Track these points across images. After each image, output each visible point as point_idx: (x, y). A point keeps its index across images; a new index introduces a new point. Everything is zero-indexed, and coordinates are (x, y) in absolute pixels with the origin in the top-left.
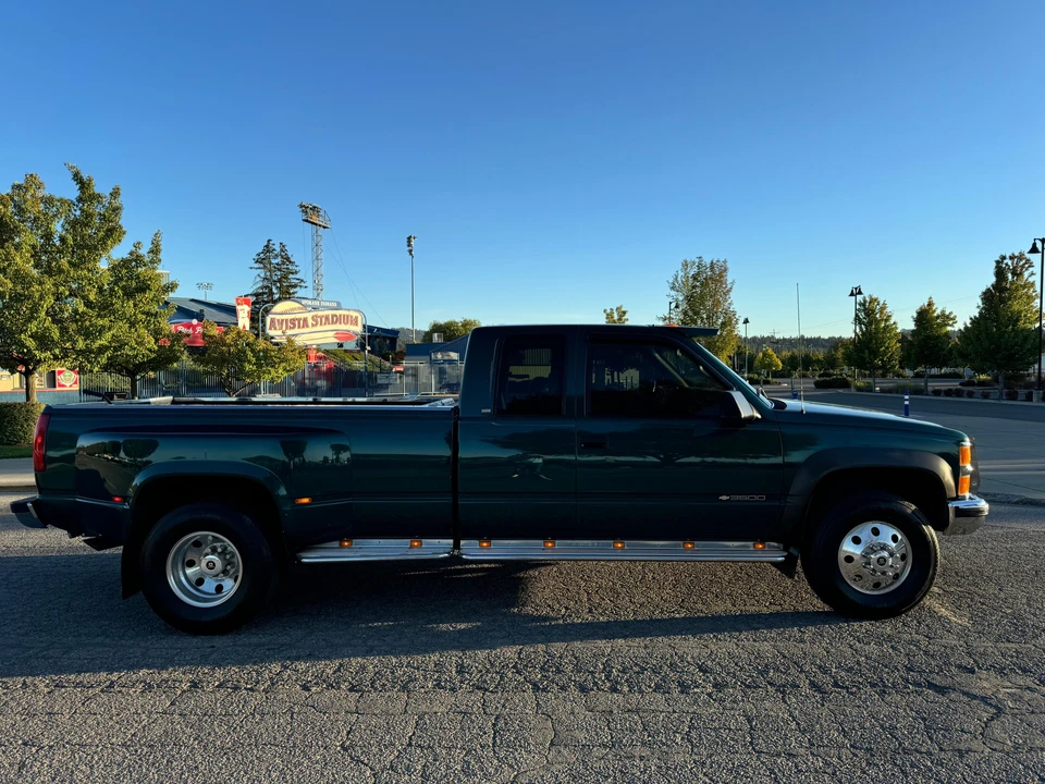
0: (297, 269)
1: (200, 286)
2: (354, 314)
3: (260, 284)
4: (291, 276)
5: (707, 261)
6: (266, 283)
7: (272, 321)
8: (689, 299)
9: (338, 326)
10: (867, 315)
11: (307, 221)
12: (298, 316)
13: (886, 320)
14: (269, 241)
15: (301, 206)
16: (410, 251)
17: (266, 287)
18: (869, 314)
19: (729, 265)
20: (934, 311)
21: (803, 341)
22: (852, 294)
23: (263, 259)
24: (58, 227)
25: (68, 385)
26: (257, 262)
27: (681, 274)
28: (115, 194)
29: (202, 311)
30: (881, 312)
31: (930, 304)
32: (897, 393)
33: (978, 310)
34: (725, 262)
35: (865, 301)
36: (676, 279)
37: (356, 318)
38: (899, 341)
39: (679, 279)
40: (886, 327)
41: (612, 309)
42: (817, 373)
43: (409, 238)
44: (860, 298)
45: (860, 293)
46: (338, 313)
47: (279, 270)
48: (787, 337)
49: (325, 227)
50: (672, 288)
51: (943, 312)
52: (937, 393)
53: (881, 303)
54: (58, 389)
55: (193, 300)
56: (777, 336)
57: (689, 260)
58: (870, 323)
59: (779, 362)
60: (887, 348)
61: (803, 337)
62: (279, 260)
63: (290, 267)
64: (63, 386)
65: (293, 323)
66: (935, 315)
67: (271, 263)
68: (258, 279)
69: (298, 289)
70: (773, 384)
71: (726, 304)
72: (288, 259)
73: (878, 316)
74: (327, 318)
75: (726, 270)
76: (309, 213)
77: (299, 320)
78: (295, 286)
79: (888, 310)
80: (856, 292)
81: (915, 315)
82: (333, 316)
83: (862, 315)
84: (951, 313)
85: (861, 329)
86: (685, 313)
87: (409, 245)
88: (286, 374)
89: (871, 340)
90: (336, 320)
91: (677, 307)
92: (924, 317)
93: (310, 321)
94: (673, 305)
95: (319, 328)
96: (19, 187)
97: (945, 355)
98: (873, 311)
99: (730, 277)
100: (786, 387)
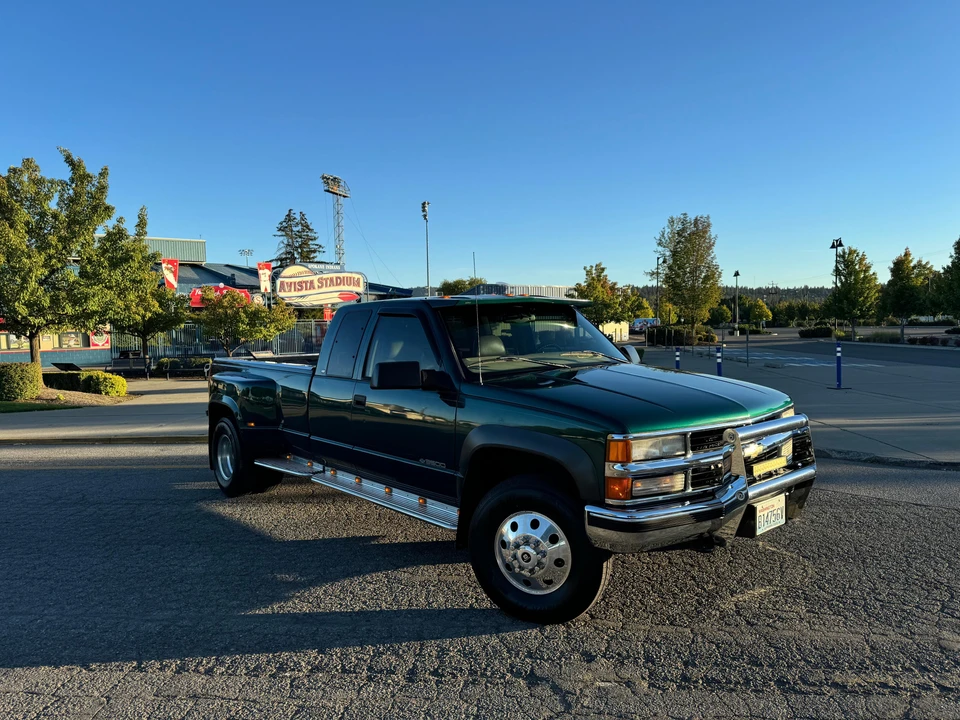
0: (316, 235)
1: (242, 252)
2: (356, 276)
3: (284, 250)
4: (311, 242)
5: (691, 217)
6: (289, 249)
7: (282, 283)
8: (674, 253)
9: (342, 288)
10: (847, 266)
11: (328, 191)
12: (305, 279)
13: (865, 271)
14: (290, 211)
15: (323, 178)
16: (425, 216)
17: (289, 253)
18: (849, 265)
19: (711, 221)
20: (911, 261)
21: (806, 291)
22: (833, 247)
23: (285, 228)
24: (52, 205)
25: (100, 344)
26: (280, 230)
27: (668, 230)
28: (103, 174)
29: (233, 275)
30: (860, 263)
31: (907, 254)
32: (874, 341)
33: (951, 260)
34: (708, 217)
35: (844, 253)
36: (663, 235)
37: (358, 279)
38: (878, 291)
39: (666, 235)
40: (865, 277)
41: (592, 267)
42: (814, 322)
43: (424, 204)
44: (840, 249)
45: (841, 245)
46: (341, 275)
47: (300, 237)
48: (791, 287)
49: (344, 197)
50: (659, 244)
51: (920, 262)
52: (912, 341)
53: (861, 254)
54: (92, 347)
55: (227, 266)
56: (782, 287)
57: (675, 217)
58: (850, 274)
59: (770, 313)
60: (866, 298)
61: (806, 287)
62: (299, 228)
63: (309, 234)
64: (97, 345)
65: (301, 286)
66: (912, 265)
67: (292, 231)
68: (282, 245)
69: (317, 254)
70: (763, 333)
71: (709, 258)
72: (307, 227)
73: (857, 267)
74: (331, 280)
75: (709, 225)
76: (331, 183)
77: (306, 282)
78: (315, 251)
79: (867, 261)
80: (837, 244)
81: (892, 266)
82: (337, 278)
83: (841, 267)
84: (928, 263)
85: (841, 281)
86: (670, 268)
87: (424, 211)
88: (278, 333)
89: (850, 291)
90: (340, 281)
91: (664, 262)
92: (899, 267)
93: (316, 284)
94: (661, 260)
95: (324, 289)
96: (14, 171)
97: (920, 304)
98: (853, 262)
99: (713, 232)
100: (776, 337)
